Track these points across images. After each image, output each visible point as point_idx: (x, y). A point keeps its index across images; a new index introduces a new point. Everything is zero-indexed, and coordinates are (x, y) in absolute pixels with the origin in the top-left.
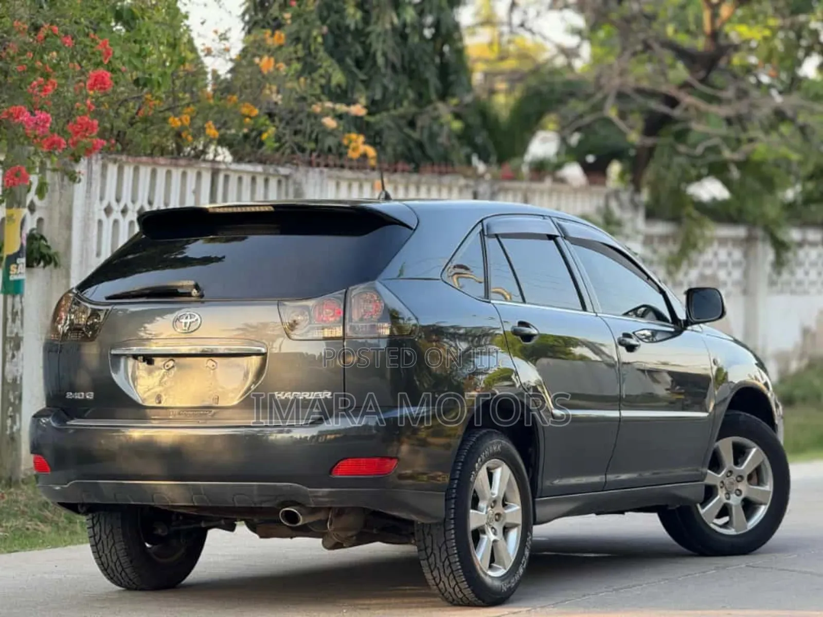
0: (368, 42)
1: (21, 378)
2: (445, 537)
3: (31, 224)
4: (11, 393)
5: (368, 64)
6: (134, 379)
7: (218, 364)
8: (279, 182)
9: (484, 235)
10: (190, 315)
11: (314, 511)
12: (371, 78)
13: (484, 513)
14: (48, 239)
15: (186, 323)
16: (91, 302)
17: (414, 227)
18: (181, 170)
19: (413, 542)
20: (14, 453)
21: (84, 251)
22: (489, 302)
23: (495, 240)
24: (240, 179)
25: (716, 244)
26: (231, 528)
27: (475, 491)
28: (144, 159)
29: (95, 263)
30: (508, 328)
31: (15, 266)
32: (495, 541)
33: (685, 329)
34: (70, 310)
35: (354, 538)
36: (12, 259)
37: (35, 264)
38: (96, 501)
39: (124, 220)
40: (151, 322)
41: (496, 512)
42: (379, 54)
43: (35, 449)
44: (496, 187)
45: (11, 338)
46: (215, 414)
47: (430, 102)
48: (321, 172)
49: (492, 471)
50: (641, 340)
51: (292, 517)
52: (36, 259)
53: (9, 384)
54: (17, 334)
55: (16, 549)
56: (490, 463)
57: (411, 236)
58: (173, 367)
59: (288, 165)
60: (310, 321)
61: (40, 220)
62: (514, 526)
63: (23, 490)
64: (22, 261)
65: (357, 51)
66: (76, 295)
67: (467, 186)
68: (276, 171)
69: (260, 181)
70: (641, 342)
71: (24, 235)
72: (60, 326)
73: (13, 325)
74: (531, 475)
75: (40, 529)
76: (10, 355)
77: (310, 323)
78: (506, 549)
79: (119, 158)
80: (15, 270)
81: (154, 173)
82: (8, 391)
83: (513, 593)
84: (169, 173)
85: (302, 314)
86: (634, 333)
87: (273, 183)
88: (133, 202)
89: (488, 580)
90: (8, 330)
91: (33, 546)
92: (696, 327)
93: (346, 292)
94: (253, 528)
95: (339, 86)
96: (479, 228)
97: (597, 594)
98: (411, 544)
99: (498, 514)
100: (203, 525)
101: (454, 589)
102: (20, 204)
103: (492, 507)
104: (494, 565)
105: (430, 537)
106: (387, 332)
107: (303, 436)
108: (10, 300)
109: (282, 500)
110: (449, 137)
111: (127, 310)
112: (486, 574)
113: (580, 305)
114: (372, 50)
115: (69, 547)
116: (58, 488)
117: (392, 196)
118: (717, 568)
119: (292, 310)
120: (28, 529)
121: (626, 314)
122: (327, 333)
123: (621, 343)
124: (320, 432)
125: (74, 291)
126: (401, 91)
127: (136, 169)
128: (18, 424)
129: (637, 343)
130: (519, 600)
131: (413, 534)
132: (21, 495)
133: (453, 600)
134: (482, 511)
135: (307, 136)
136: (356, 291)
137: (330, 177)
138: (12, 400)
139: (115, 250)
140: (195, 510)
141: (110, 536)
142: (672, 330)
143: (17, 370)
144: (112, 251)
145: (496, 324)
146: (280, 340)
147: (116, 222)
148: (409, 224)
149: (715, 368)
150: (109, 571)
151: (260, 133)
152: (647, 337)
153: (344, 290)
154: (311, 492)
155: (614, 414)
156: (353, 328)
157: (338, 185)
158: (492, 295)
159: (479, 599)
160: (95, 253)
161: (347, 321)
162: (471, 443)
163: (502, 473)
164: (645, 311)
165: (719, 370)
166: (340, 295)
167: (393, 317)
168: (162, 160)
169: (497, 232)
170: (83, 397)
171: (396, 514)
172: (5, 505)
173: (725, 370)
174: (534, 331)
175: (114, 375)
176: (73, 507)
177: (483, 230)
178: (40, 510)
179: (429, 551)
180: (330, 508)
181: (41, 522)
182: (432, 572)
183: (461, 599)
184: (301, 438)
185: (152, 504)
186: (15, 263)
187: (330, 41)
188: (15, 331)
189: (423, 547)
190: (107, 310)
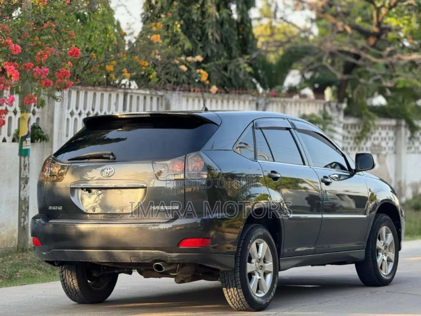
0: (204, 27)
1: (28, 198)
2: (235, 276)
3: (33, 121)
4: (23, 205)
5: (204, 38)
6: (82, 199)
7: (123, 192)
8: (158, 99)
9: (254, 128)
10: (109, 168)
11: (170, 264)
12: (205, 46)
13: (254, 265)
14: (42, 128)
15: (107, 172)
16: (61, 162)
17: (219, 125)
18: (108, 93)
19: (219, 279)
20: (25, 235)
21: (60, 134)
22: (257, 161)
23: (260, 130)
24: (138, 97)
25: (380, 129)
26: (130, 273)
27: (250, 254)
28: (90, 88)
29: (65, 140)
30: (266, 174)
31: (25, 142)
32: (259, 279)
33: (355, 174)
34: (50, 166)
35: (190, 278)
36: (24, 138)
37: (36, 141)
38: (63, 260)
39: (80, 119)
40: (90, 171)
41: (260, 265)
42: (210, 34)
43: (34, 234)
44: (268, 101)
45: (23, 178)
46: (121, 217)
47: (235, 57)
48: (179, 94)
49: (258, 245)
50: (334, 179)
51: (159, 268)
52: (36, 138)
53: (22, 201)
54: (26, 176)
55: (24, 283)
56: (257, 241)
57: (218, 129)
58: (101, 194)
59: (162, 90)
60: (168, 171)
61: (38, 119)
62: (269, 272)
63: (30, 253)
64: (29, 139)
65: (198, 32)
66: (53, 158)
67: (253, 100)
68: (156, 93)
69: (148, 99)
70: (333, 181)
71: (30, 127)
72: (45, 174)
73: (24, 172)
74: (277, 246)
75: (38, 273)
76: (23, 187)
77: (168, 172)
78: (265, 283)
79: (77, 87)
80: (25, 144)
81: (95, 94)
82: (22, 205)
83: (268, 305)
84: (102, 95)
85: (164, 167)
86: (329, 176)
87: (155, 99)
88: (85, 109)
89: (256, 298)
90: (22, 174)
91: (33, 282)
92: (360, 173)
93: (185, 157)
94: (141, 273)
95: (188, 49)
96: (252, 124)
97: (310, 305)
98: (218, 280)
99: (261, 266)
100: (116, 271)
101: (239, 302)
102: (28, 111)
103: (258, 263)
104: (259, 291)
105: (227, 276)
106: (206, 176)
107: (165, 228)
108: (23, 159)
109: (154, 259)
110: (245, 75)
111: (78, 166)
112: (255, 295)
113: (302, 162)
114: (206, 32)
115: (51, 282)
116: (44, 253)
117: (209, 109)
118: (372, 293)
119: (159, 166)
120: (32, 273)
121: (326, 167)
122: (177, 177)
123: (322, 181)
124: (173, 226)
125: (52, 156)
126: (220, 53)
127: (86, 93)
128: (27, 220)
129: (331, 181)
130: (272, 308)
131: (219, 276)
132: (28, 256)
133: (239, 308)
134: (253, 264)
135: (172, 75)
136: (191, 156)
137: (183, 96)
138: (24, 209)
139: (76, 133)
140: (111, 264)
141: (70, 276)
142: (349, 174)
143: (27, 194)
144: (74, 134)
145: (260, 172)
146: (153, 180)
147: (76, 119)
148: (217, 123)
149: (370, 193)
150: (70, 293)
151: (149, 74)
152: (337, 178)
153: (184, 156)
154: (169, 255)
155: (319, 216)
156: (189, 174)
157: (188, 100)
158: (258, 158)
159: (252, 307)
160: (65, 136)
161: (186, 171)
162: (248, 230)
163: (264, 246)
164: (335, 165)
165: (372, 194)
166: (182, 158)
167: (208, 169)
168: (99, 88)
169: (261, 127)
170: (57, 209)
171: (211, 266)
172: (21, 261)
173: (375, 195)
174: (279, 176)
175: (72, 198)
176: (52, 263)
177: (253, 126)
178: (38, 263)
179: (227, 283)
180: (178, 263)
181: (39, 270)
182: (228, 293)
183: (242, 307)
184: (163, 229)
185: (91, 261)
186: (25, 140)
187: (184, 27)
188: (25, 174)
189: (224, 281)
190: (69, 166)
